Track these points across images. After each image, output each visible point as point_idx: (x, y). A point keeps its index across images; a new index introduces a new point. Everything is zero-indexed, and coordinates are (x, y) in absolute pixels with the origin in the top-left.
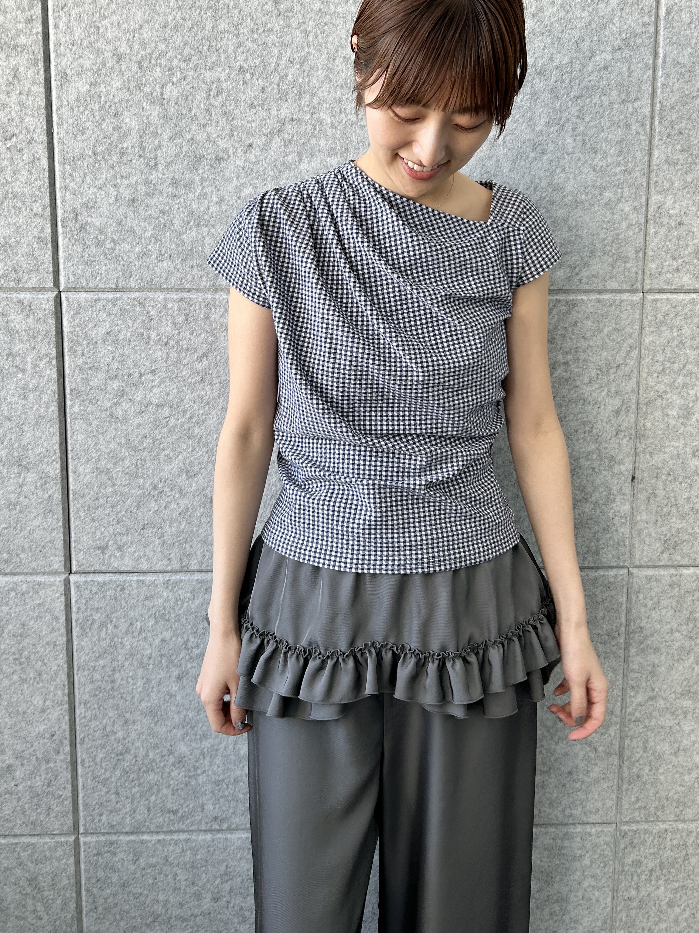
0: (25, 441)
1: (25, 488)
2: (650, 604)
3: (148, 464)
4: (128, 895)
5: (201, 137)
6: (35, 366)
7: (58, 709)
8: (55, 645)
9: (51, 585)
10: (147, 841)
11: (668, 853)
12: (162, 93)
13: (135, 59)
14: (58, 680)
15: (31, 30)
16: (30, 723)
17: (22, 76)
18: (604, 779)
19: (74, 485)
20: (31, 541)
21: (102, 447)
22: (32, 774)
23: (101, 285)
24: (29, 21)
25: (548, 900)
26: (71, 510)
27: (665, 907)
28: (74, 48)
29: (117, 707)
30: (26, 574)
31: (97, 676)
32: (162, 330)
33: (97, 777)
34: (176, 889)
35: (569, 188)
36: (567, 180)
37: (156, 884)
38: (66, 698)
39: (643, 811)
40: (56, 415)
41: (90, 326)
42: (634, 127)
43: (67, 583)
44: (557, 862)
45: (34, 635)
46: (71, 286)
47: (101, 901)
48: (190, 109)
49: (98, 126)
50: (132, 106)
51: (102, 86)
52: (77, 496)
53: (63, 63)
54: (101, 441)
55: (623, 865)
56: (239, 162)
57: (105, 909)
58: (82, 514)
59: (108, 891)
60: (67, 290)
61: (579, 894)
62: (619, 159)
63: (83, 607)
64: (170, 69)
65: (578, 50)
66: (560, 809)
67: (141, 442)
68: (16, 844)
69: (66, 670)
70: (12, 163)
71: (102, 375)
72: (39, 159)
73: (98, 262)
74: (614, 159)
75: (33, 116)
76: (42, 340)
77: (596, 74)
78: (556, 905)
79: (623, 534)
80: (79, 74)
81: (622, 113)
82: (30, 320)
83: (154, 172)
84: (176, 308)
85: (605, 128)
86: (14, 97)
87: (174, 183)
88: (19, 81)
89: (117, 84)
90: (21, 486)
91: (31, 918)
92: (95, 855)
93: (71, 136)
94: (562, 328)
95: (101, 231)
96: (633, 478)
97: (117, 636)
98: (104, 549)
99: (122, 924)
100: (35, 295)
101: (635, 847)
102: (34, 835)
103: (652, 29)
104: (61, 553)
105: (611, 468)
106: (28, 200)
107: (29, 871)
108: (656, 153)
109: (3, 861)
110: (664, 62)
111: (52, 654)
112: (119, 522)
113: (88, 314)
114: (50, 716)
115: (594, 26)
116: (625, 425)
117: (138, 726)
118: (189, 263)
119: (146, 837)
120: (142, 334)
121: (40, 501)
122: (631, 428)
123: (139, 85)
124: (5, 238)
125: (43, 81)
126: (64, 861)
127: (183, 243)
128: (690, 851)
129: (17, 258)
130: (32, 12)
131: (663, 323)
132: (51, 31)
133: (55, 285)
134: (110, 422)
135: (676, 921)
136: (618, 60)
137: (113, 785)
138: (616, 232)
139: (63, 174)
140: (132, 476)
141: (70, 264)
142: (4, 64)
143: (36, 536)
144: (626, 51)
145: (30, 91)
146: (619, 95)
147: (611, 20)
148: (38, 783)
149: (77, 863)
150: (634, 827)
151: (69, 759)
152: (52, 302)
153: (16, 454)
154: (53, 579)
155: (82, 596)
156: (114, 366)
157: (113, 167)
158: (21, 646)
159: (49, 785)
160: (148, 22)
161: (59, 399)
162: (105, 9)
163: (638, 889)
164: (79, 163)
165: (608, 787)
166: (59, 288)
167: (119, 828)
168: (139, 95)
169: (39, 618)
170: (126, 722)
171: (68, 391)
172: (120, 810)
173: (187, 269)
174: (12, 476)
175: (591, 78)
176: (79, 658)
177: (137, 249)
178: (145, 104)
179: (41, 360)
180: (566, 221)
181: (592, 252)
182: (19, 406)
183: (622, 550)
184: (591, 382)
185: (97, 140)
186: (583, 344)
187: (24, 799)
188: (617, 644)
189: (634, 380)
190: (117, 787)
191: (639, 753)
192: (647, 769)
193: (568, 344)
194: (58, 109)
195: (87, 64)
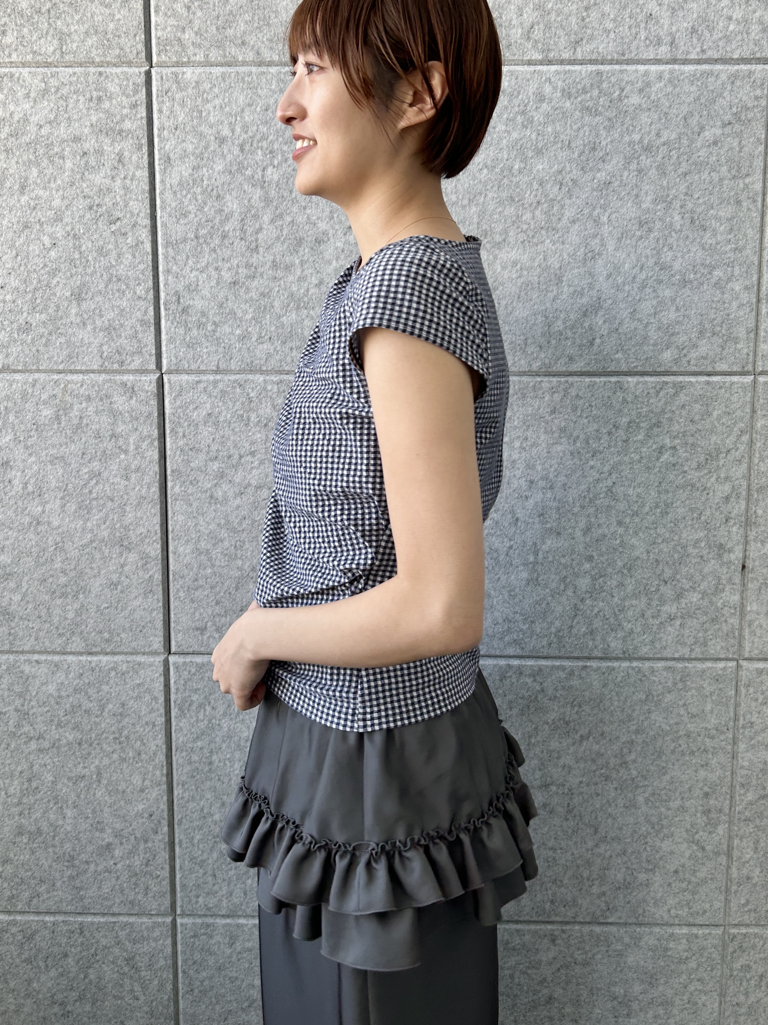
0: (127, 522)
1: (126, 569)
2: (761, 698)
3: (247, 545)
4: (224, 979)
5: (301, 219)
6: (137, 447)
7: (156, 789)
9: (151, 665)
10: (243, 925)
12: (263, 176)
13: (236, 142)
14: (157, 760)
15: (135, 115)
16: (129, 802)
17: (126, 161)
18: (711, 879)
19: (174, 566)
20: (132, 621)
21: (202, 528)
22: (131, 853)
23: (203, 367)
24: (134, 106)
25: (652, 1003)
26: (171, 591)
28: (178, 132)
29: (214, 789)
30: (126, 654)
31: (195, 758)
32: (261, 412)
33: (195, 858)
35: (677, 266)
36: (675, 258)
37: (252, 968)
38: (164, 779)
39: (753, 914)
40: (157, 496)
41: (191, 407)
42: (745, 204)
43: (166, 663)
44: (662, 964)
45: (133, 715)
46: (173, 368)
47: (197, 983)
48: (291, 192)
49: (201, 209)
50: (233, 190)
51: (205, 170)
52: (177, 576)
53: (167, 147)
54: (201, 522)
55: (731, 970)
56: (339, 244)
57: (200, 992)
58: (182, 594)
59: (204, 974)
60: (169, 372)
61: (685, 998)
62: (729, 237)
63: (181, 688)
64: (271, 152)
65: (686, 125)
66: (665, 908)
67: (240, 523)
68: (115, 922)
69: (164, 750)
70: (117, 247)
71: (202, 456)
72: (142, 243)
73: (200, 344)
74: (724, 237)
75: (137, 200)
76: (144, 422)
77: (705, 150)
78: (660, 1008)
79: (732, 624)
80: (182, 158)
81: (732, 189)
82: (133, 402)
83: (255, 255)
84: (275, 389)
85: (715, 205)
86: (118, 182)
87: (275, 265)
88: (124, 165)
89: (219, 167)
90: (122, 566)
91: (128, 998)
92: (192, 937)
93: (174, 219)
94: (670, 411)
95: (203, 314)
96: (744, 567)
97: (215, 717)
98: (203, 630)
99: (218, 1008)
100: (137, 377)
101: (744, 951)
102: (132, 915)
104: (160, 633)
105: (720, 556)
106: (132, 284)
107: (126, 951)
109: (102, 940)
111: (151, 734)
112: (217, 603)
113: (188, 396)
114: (149, 796)
115: (703, 101)
116: (735, 512)
118: (289, 345)
119: (242, 921)
120: (242, 416)
121: (141, 581)
122: (741, 516)
123: (241, 168)
124: (109, 320)
125: (147, 166)
126: (161, 942)
127: (283, 325)
129: (121, 341)
130: (137, 97)
132: (155, 116)
133: (157, 368)
134: (210, 503)
136: (728, 135)
137: (210, 866)
138: (726, 312)
139: (166, 257)
140: (232, 558)
141: (172, 346)
142: (109, 149)
143: (137, 616)
144: (737, 126)
145: (134, 175)
146: (729, 171)
147: (721, 94)
148: (137, 862)
149: (174, 944)
150: (744, 930)
151: (167, 840)
152: (154, 384)
153: (118, 534)
154: (152, 660)
155: (180, 676)
156: (214, 447)
157: (214, 250)
158: (121, 725)
159: (147, 865)
160: (250, 105)
161: (160, 480)
162: (208, 93)
163: (747, 994)
164: (181, 246)
165: (716, 888)
166: (161, 370)
167: (215, 911)
168: (240, 178)
169: (139, 697)
171: (169, 472)
172: (216, 892)
173: (287, 350)
174: (114, 556)
175: (700, 154)
176: (178, 739)
177: (238, 332)
178: (246, 187)
179: (143, 441)
180: (673, 300)
181: (701, 333)
182: (121, 487)
183: (732, 641)
184: (699, 467)
185: (199, 224)
186: (692, 428)
187: (123, 878)
188: (725, 740)
189: (745, 466)
190: (214, 870)
191: (749, 854)
192: (757, 871)
193: (676, 427)
194: (161, 193)
195: (190, 148)
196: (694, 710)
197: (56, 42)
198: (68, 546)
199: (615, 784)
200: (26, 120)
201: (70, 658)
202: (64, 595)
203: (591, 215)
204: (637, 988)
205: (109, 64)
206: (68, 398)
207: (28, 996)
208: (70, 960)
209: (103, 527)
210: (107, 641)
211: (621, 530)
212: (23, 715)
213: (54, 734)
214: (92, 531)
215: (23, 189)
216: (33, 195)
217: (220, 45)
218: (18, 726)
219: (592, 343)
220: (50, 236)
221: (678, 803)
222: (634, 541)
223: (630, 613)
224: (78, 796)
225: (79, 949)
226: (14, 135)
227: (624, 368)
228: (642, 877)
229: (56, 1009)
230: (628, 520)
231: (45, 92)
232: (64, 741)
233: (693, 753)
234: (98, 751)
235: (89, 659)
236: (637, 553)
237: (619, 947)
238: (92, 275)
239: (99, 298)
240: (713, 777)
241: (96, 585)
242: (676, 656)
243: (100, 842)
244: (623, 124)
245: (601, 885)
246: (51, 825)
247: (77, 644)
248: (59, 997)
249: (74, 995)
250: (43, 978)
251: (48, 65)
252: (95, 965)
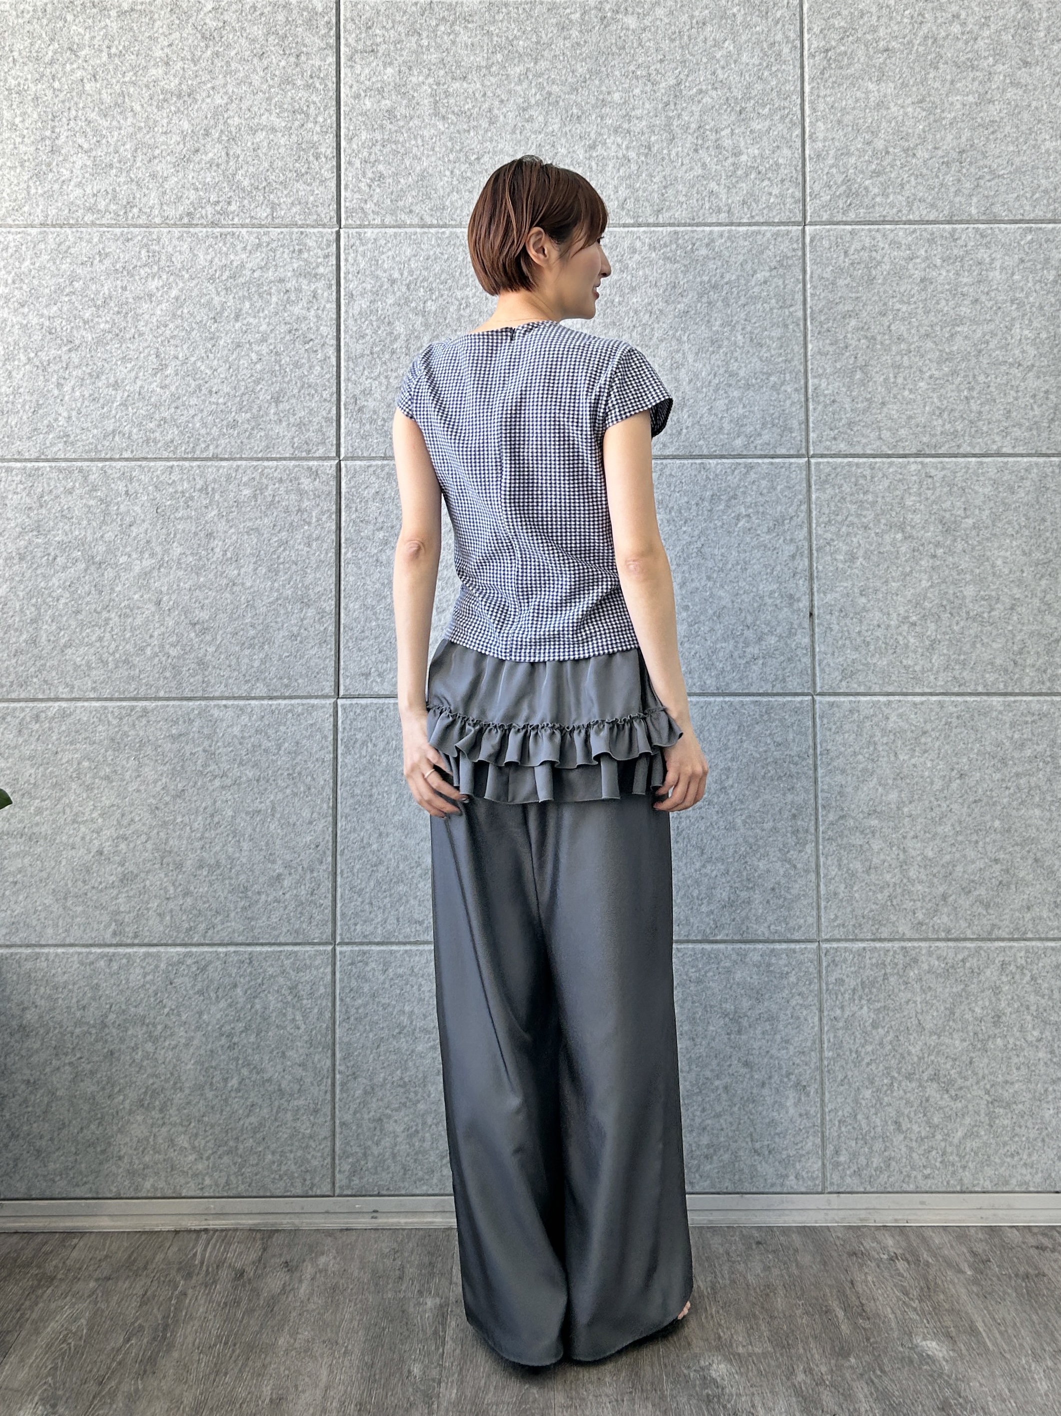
0: (307, 581)
1: (305, 622)
2: (834, 727)
4: (377, 1006)
6: (318, 520)
7: (323, 821)
8: (323, 762)
9: (323, 707)
10: (396, 952)
11: (868, 972)
12: (424, 307)
13: (404, 283)
14: (324, 794)
15: (327, 263)
16: (298, 834)
17: (319, 297)
18: (804, 895)
19: (345, 620)
20: (308, 668)
21: (369, 587)
22: (299, 883)
23: (373, 455)
24: (327, 256)
25: (760, 1019)
26: (342, 642)
27: (869, 1028)
28: (359, 276)
29: (373, 820)
30: (302, 697)
31: (357, 791)
33: (354, 887)
34: (421, 1000)
35: (742, 373)
36: (740, 368)
37: (403, 994)
38: (330, 812)
39: (842, 929)
40: (332, 561)
41: (363, 487)
42: (791, 327)
43: (335, 705)
44: (766, 979)
45: (306, 752)
46: (349, 455)
47: (353, 1011)
49: (375, 332)
50: (400, 318)
51: (380, 303)
52: (347, 629)
53: (351, 286)
54: (368, 582)
55: (827, 984)
57: (356, 1019)
59: (360, 1001)
60: (346, 459)
61: (788, 1012)
62: (781, 351)
63: (348, 727)
64: (430, 290)
65: (743, 270)
66: (766, 925)
68: (281, 952)
69: (331, 785)
70: (309, 360)
71: (371, 527)
72: (329, 358)
73: (371, 436)
74: (777, 351)
75: (326, 325)
76: (324, 499)
77: (758, 287)
78: (767, 1024)
79: (805, 663)
80: (362, 294)
81: (780, 316)
82: (316, 483)
85: (768, 327)
86: (313, 312)
88: (317, 300)
89: (390, 301)
90: (302, 620)
91: (290, 1028)
92: (349, 964)
93: (354, 340)
94: (743, 486)
95: (375, 412)
96: (811, 614)
98: (367, 675)
99: (371, 1035)
100: (321, 463)
101: (837, 965)
102: (296, 944)
103: (800, 253)
104: (331, 678)
105: (791, 605)
106: (320, 389)
107: (290, 980)
108: (810, 346)
109: (269, 969)
110: (811, 277)
111: (321, 769)
113: (361, 478)
114: (316, 828)
115: (754, 252)
116: (801, 568)
117: (390, 839)
119: (394, 948)
121: (317, 633)
122: (806, 571)
123: (407, 301)
124: (300, 418)
125: (334, 300)
126: (322, 970)
128: (888, 971)
129: (309, 434)
130: (329, 250)
131: (826, 481)
132: (342, 263)
133: (336, 455)
135: (881, 1044)
136: (775, 276)
137: (368, 895)
138: (782, 408)
139: (347, 368)
141: (349, 438)
142: (306, 288)
143: (312, 663)
144: (781, 270)
145: (324, 307)
146: (777, 302)
147: (768, 247)
148: (303, 891)
149: (334, 972)
150: (835, 945)
151: (330, 870)
152: (334, 468)
153: (299, 593)
154: (324, 702)
155: (347, 717)
156: (380, 520)
157: (385, 363)
158: (295, 762)
159: (312, 894)
160: (415, 256)
161: (335, 547)
162: (383, 247)
163: (842, 1008)
164: (359, 360)
165: (808, 904)
166: (339, 457)
167: (371, 938)
168: (407, 309)
169: (311, 736)
170: (380, 835)
171: (343, 540)
172: (373, 920)
174: (296, 611)
175: (754, 290)
176: (343, 774)
178: (411, 316)
179: (323, 515)
180: (741, 400)
181: (764, 425)
182: (304, 553)
183: (806, 678)
184: (769, 531)
185: (374, 343)
186: (761, 499)
187: (290, 908)
188: (807, 765)
189: (805, 529)
190: (371, 898)
191: (834, 871)
192: (843, 886)
193: (749, 499)
194: (345, 320)
195: (369, 287)
196: (779, 739)
197: (268, 210)
198: (258, 604)
199: (717, 808)
200: (242, 266)
201: (253, 702)
202: (252, 646)
203: (674, 335)
204: (746, 1004)
205: (308, 226)
206: (265, 481)
207: (198, 1028)
208: (239, 991)
209: (288, 586)
210: (286, 686)
211: (710, 584)
212: (211, 755)
213: (236, 772)
214: (278, 590)
215: (237, 318)
216: (245, 322)
217: (393, 213)
218: (205, 765)
219: (680, 433)
220: (257, 353)
221: (771, 824)
222: (721, 593)
223: (721, 654)
224: (254, 830)
225: (247, 979)
226: (233, 277)
227: (705, 452)
228: (744, 895)
229: (224, 1040)
230: (715, 576)
231: (259, 245)
232: (244, 779)
233: (780, 778)
234: (274, 786)
235: (270, 702)
236: (723, 603)
237: (727, 964)
238: (288, 383)
239: (294, 401)
240: (799, 800)
241: (279, 637)
242: (761, 691)
243: (271, 873)
244: (695, 269)
245: (709, 904)
246: (229, 858)
247: (260, 689)
248: (227, 1028)
249: (241, 1025)
250: (213, 1009)
251: (261, 226)
252: (262, 995)
